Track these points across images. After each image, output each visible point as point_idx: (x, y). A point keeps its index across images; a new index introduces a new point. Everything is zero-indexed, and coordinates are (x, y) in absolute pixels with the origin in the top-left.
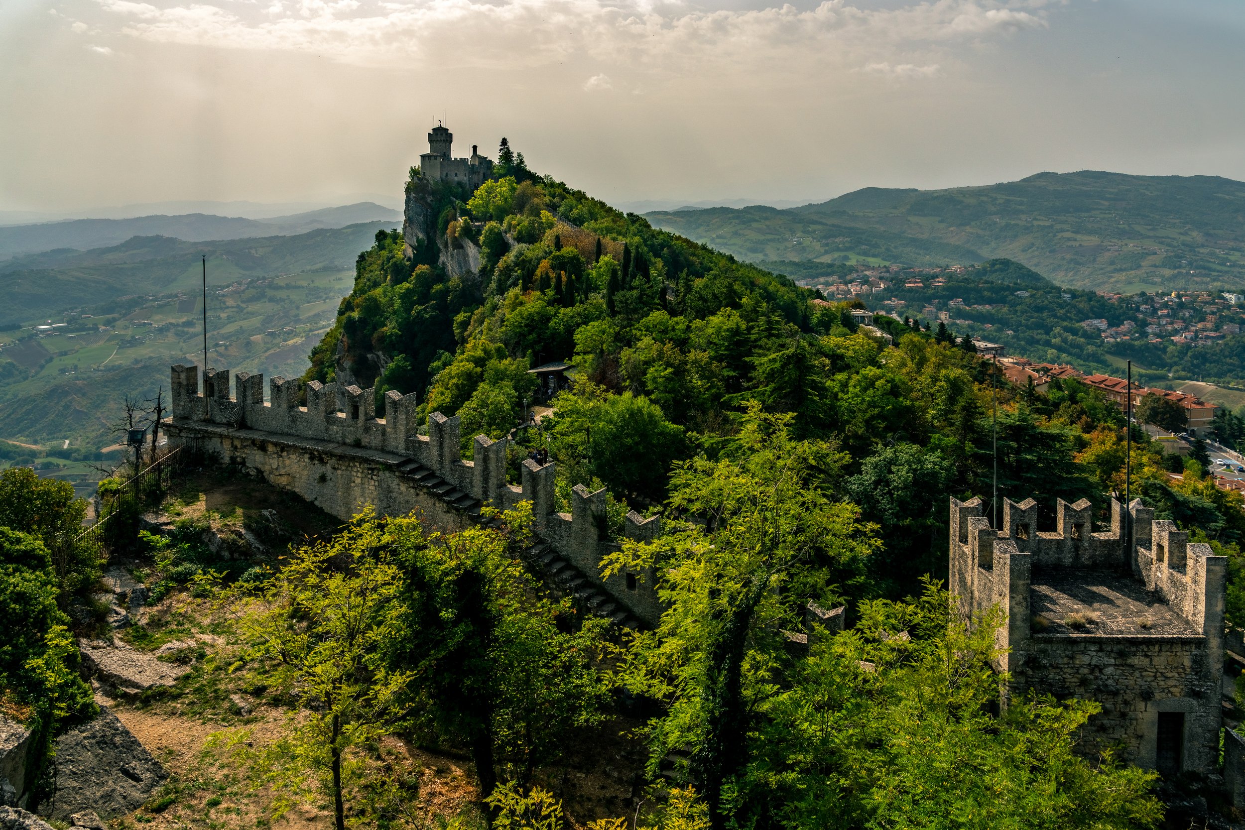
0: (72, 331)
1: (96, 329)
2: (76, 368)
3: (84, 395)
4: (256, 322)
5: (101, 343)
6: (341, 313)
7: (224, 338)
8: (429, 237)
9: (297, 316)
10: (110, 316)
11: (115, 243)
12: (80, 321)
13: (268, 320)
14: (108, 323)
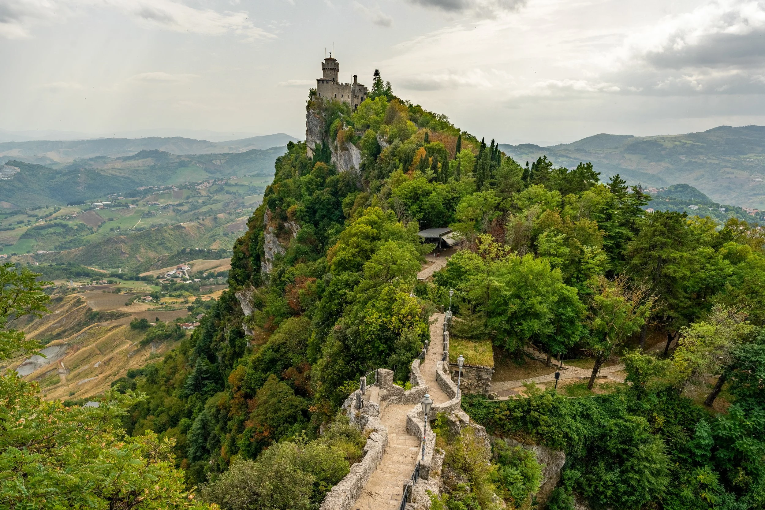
0: (114, 206)
1: (127, 206)
2: (119, 228)
3: (125, 243)
4: (219, 206)
5: (131, 214)
6: (266, 195)
7: (201, 214)
8: (324, 144)
9: (243, 203)
10: (135, 199)
11: (132, 154)
12: (118, 201)
13: (226, 205)
14: (133, 202)
